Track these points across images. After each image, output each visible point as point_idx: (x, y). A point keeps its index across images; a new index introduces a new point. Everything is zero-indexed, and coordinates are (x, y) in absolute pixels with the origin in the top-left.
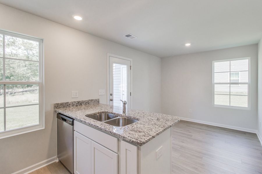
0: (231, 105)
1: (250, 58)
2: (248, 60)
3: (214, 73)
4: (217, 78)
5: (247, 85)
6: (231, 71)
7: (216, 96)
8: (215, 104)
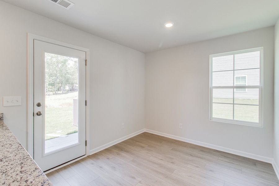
0: (234, 119)
1: (262, 48)
2: (259, 52)
3: (212, 72)
4: (216, 80)
5: (258, 89)
6: (235, 69)
7: (214, 105)
8: (213, 117)
